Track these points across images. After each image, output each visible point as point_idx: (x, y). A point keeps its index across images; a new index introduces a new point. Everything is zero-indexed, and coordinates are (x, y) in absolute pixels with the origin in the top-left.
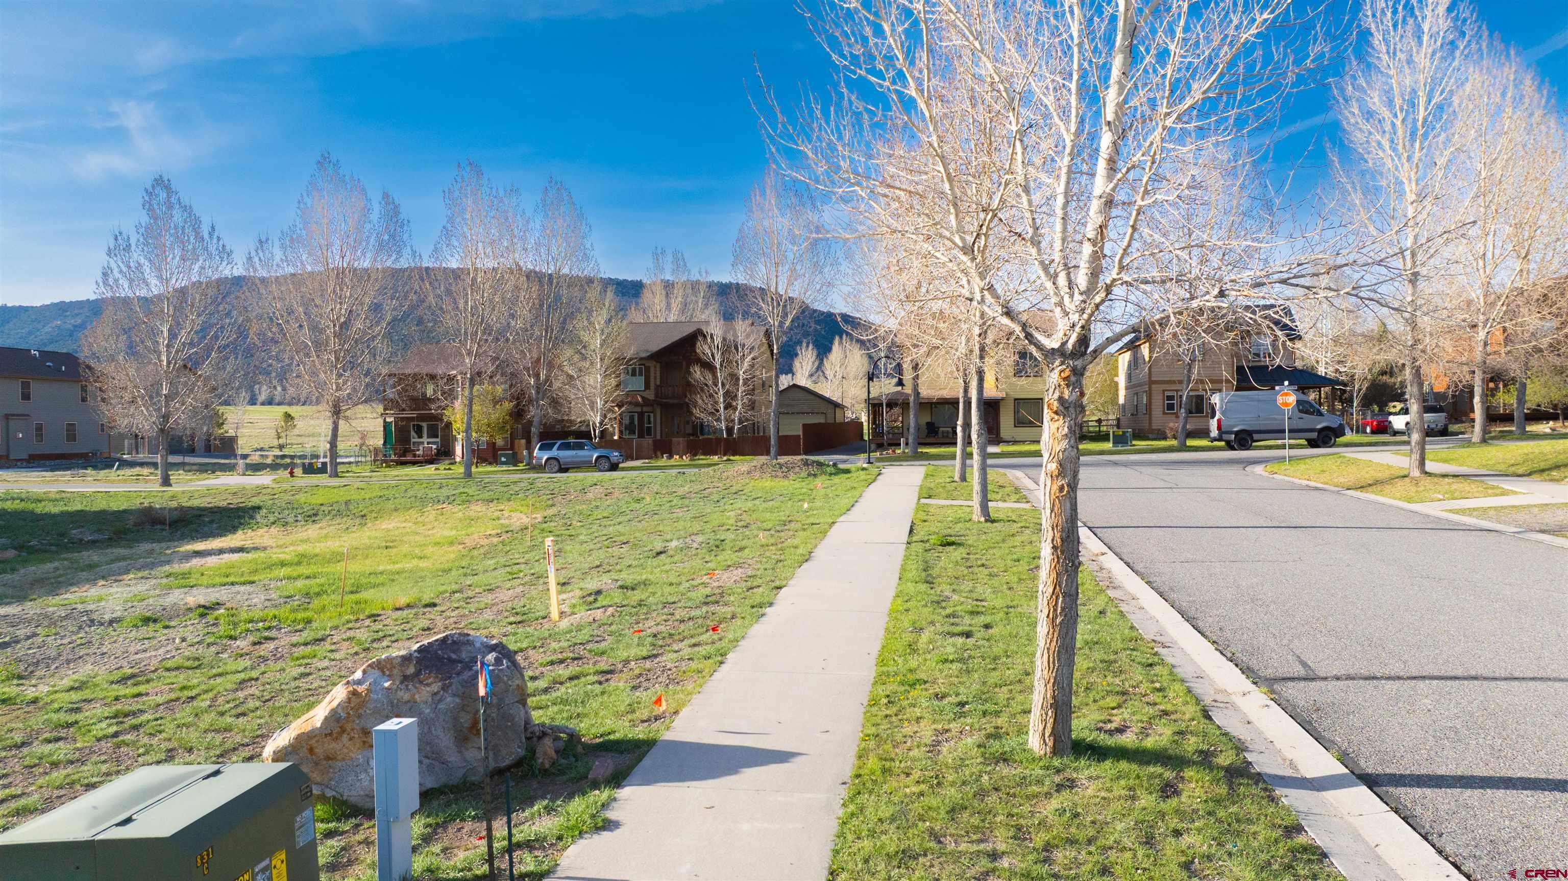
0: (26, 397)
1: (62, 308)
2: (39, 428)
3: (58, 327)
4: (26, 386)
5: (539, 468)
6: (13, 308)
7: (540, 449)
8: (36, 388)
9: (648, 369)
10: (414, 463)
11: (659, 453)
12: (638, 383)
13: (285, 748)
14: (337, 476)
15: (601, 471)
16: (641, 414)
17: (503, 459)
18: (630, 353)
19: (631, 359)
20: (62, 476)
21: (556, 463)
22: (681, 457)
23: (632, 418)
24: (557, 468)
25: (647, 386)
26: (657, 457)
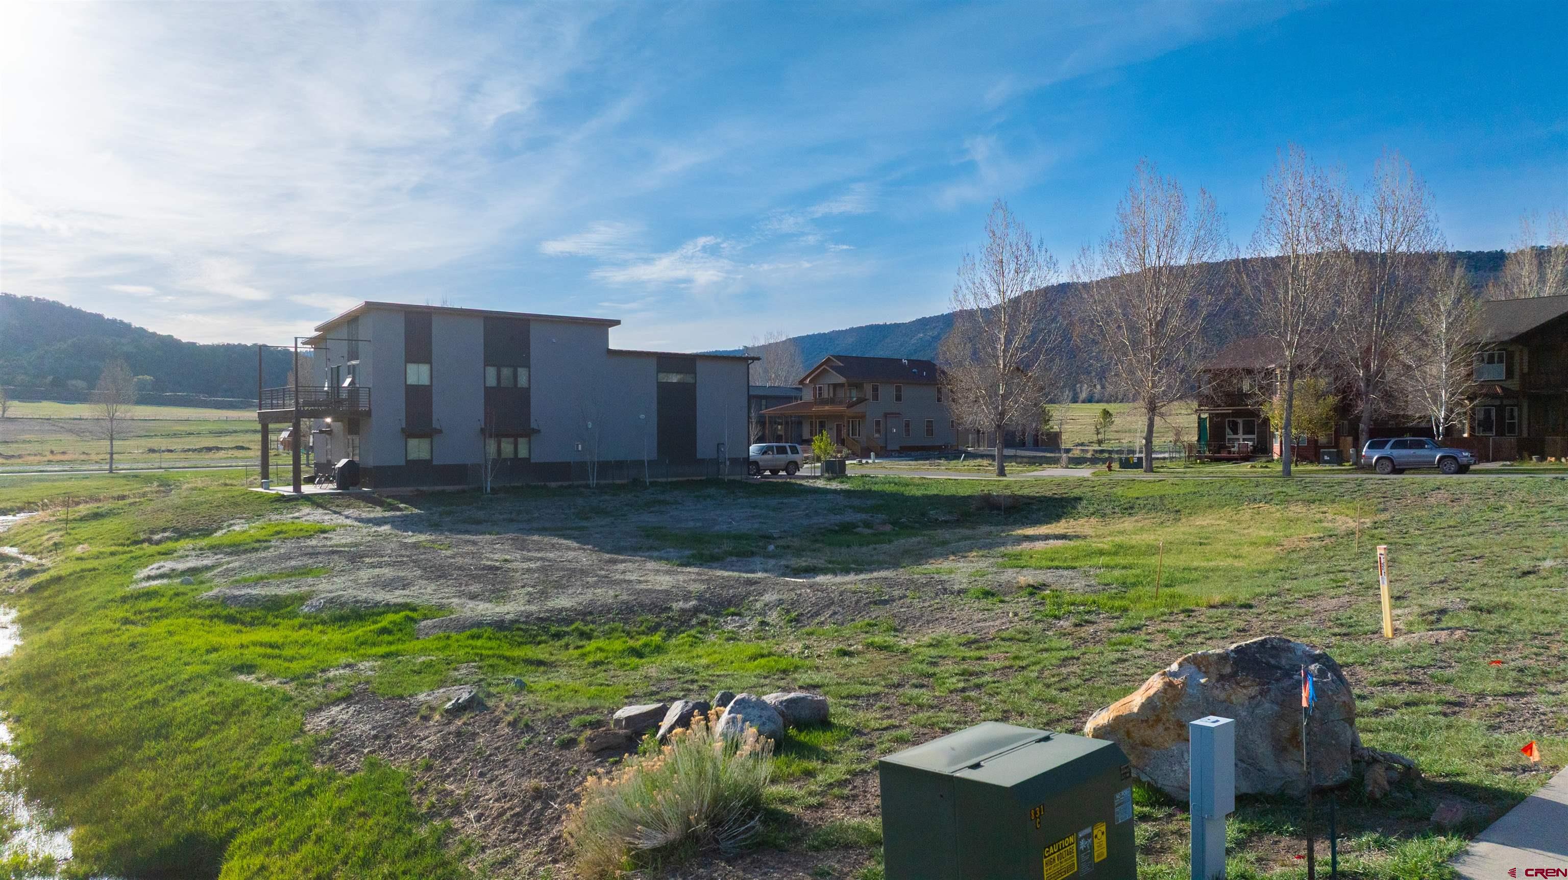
0: (899, 398)
1: (923, 323)
2: (907, 425)
3: (921, 339)
4: (898, 389)
5: (1369, 468)
6: (891, 325)
7: (1369, 447)
8: (907, 391)
9: (1511, 356)
10: (1228, 460)
11: (1526, 455)
12: (1497, 372)
13: (1104, 727)
14: (1152, 471)
15: (1445, 473)
16: (1500, 409)
17: (1326, 458)
18: (1487, 335)
19: (1487, 344)
20: (924, 465)
21: (1387, 463)
22: (1558, 459)
23: (1488, 413)
24: (1389, 469)
25: (1510, 374)
26: (1522, 458)
